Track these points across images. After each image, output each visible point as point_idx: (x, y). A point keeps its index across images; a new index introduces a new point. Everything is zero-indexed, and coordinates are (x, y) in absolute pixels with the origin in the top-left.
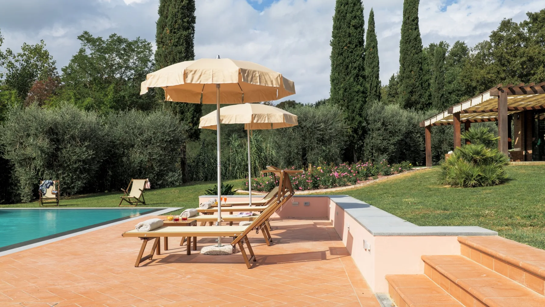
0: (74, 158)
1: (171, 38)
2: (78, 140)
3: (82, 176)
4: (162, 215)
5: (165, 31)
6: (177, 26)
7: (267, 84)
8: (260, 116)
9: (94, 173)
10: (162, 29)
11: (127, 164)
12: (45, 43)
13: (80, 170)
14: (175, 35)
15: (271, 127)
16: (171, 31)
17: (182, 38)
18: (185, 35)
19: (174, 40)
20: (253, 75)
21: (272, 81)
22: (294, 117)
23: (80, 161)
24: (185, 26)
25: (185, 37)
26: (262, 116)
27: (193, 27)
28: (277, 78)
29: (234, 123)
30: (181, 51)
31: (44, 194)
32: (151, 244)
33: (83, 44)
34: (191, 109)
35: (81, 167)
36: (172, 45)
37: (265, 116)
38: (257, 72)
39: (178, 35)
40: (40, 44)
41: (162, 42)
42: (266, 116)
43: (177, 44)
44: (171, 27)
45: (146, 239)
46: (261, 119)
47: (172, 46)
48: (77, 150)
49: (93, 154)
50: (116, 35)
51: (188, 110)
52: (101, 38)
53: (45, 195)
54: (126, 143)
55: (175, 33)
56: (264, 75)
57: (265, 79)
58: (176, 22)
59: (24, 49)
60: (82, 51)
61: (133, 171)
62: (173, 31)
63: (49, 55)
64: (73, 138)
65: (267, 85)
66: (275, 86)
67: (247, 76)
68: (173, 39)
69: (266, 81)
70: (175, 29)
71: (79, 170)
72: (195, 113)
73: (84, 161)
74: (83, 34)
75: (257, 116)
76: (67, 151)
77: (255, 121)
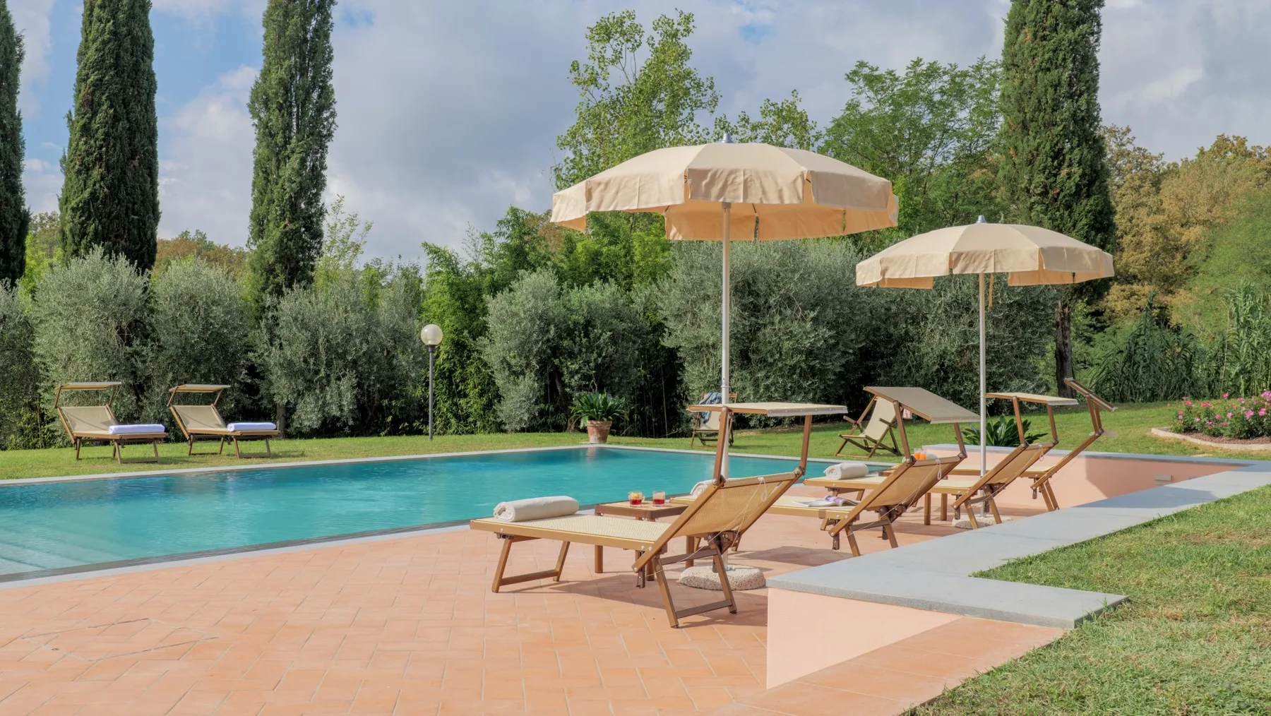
0: (787, 345)
1: (1035, 51)
2: (799, 306)
3: (805, 384)
5: (1021, 37)
6: (1050, 21)
7: (767, 200)
8: (972, 257)
9: (833, 377)
10: (1014, 35)
11: (915, 359)
12: (799, 97)
13: (802, 372)
14: (1044, 42)
15: (1071, 277)
16: (1035, 36)
17: (1063, 48)
18: (1070, 41)
19: (1043, 55)
20: (726, 181)
21: (780, 191)
22: (1089, 253)
23: (800, 352)
24: (1073, 18)
25: (1070, 44)
26: (979, 255)
27: (1096, 18)
28: (795, 181)
29: (913, 276)
30: (1059, 83)
31: (705, 422)
33: (855, 91)
34: (1084, 221)
35: (803, 365)
36: (1036, 68)
37: (987, 257)
38: (742, 173)
39: (1050, 45)
40: (791, 99)
41: (1014, 65)
42: (990, 257)
43: (1048, 66)
44: (1035, 26)
46: (976, 263)
47: (1036, 72)
48: (795, 327)
49: (831, 337)
50: (921, 60)
51: (1074, 226)
52: (892, 71)
53: (707, 424)
54: (913, 309)
55: (1044, 38)
56: (759, 178)
57: (762, 186)
58: (1049, 10)
59: (765, 112)
60: (852, 106)
61: (926, 375)
62: (1040, 34)
63: (807, 120)
64: (789, 302)
65: (765, 202)
66: (787, 202)
67: (706, 185)
68: (1040, 54)
69: (764, 193)
70: (1044, 29)
71: (798, 371)
72: (1093, 233)
73: (810, 353)
74: (855, 68)
75: (964, 256)
76: (775, 329)
77: (956, 271)
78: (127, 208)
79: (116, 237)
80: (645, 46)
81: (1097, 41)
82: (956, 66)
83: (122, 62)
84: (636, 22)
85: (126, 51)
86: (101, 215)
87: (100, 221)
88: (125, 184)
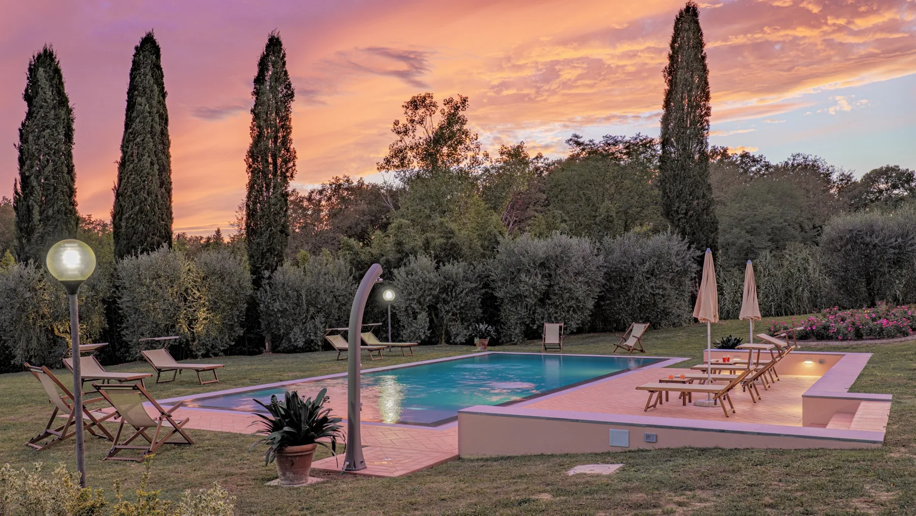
2: (571, 274)
4: (665, 367)
9: (588, 311)
13: (574, 309)
32: (655, 395)
45: (652, 391)
54: (624, 274)
59: (502, 154)
64: (566, 272)
71: (572, 309)
74: (570, 137)
78: (159, 217)
79: (153, 235)
80: (438, 113)
81: (707, 133)
82: (624, 137)
83: (154, 130)
84: (434, 100)
85: (156, 123)
86: (144, 222)
87: (143, 225)
88: (158, 203)
